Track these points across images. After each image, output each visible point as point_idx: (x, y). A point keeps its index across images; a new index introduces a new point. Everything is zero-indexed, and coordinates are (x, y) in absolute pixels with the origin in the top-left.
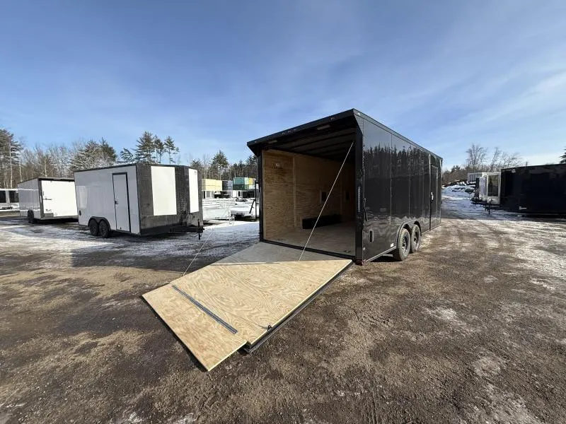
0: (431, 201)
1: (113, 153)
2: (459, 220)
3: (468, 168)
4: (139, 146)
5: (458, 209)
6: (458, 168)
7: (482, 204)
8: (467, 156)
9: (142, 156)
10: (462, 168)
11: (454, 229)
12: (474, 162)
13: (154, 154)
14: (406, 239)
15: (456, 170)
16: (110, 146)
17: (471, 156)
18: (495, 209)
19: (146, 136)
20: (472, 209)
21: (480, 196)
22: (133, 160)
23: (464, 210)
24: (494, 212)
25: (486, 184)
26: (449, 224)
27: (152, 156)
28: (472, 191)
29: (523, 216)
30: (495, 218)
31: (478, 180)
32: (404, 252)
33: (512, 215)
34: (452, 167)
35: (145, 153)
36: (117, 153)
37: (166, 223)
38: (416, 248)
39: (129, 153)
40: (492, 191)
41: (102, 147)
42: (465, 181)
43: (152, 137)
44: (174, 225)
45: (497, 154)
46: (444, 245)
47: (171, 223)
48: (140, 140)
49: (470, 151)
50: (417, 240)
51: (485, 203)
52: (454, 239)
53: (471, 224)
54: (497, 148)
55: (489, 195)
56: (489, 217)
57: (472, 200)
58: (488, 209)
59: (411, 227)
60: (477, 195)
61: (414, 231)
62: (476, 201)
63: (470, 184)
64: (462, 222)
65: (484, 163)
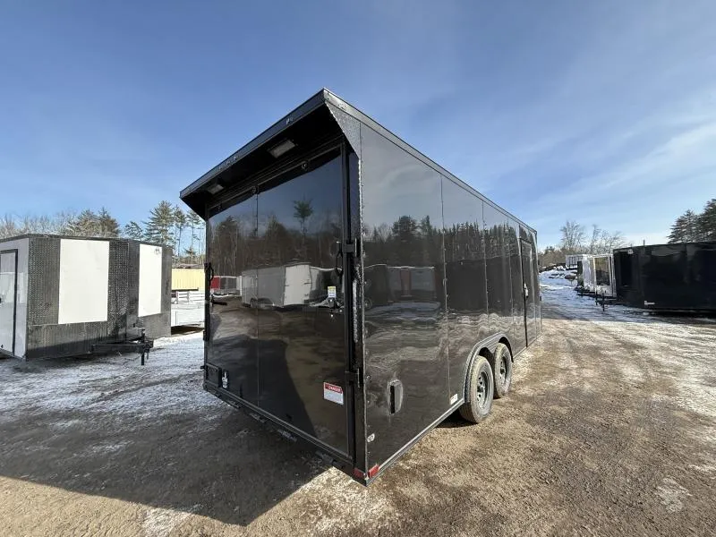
0: (525, 298)
1: (116, 226)
2: (566, 322)
3: (563, 249)
4: (153, 219)
5: (561, 304)
6: (552, 249)
7: (591, 296)
8: (562, 235)
9: (156, 232)
10: (557, 249)
11: (561, 337)
12: (571, 242)
13: (171, 230)
14: (484, 376)
15: (550, 251)
16: (112, 218)
17: (566, 235)
18: (610, 303)
19: (163, 206)
20: (578, 302)
21: (585, 284)
22: (142, 237)
23: (568, 304)
24: (610, 308)
25: (592, 268)
26: (552, 330)
27: (169, 232)
28: (574, 278)
29: (651, 314)
30: (614, 319)
31: (580, 264)
32: (481, 405)
33: (636, 313)
34: (545, 248)
35: (160, 228)
36: (121, 227)
37: (82, 337)
38: (506, 389)
39: (138, 227)
40: (601, 278)
41: (101, 219)
42: (564, 265)
43: (171, 208)
44: (99, 339)
45: (596, 233)
46: (552, 375)
47: (94, 336)
48: (154, 211)
49: (565, 230)
50: (505, 371)
51: (594, 295)
52: (566, 361)
53: (584, 327)
54: (595, 226)
55: (599, 284)
56: (605, 315)
57: (576, 289)
58: (602, 303)
59: (492, 351)
60: (581, 283)
61: (498, 357)
62: (582, 292)
63: (570, 269)
64: (571, 325)
65: (583, 244)
